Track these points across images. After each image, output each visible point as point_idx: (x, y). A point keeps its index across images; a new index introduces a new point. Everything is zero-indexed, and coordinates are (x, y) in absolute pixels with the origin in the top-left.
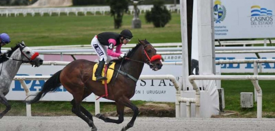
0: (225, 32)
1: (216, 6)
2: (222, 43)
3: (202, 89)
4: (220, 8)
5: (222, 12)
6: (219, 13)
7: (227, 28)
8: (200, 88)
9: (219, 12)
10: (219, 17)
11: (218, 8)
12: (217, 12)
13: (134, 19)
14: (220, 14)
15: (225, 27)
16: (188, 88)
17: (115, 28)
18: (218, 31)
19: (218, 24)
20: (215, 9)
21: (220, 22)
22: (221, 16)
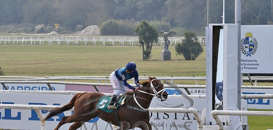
0: (255, 66)
1: (247, 38)
2: (252, 78)
3: (226, 124)
5: (253, 46)
7: (258, 63)
8: (224, 123)
9: (250, 45)
10: (250, 50)
11: (250, 41)
12: (247, 45)
13: (163, 51)
14: (251, 47)
15: (256, 61)
16: (211, 123)
17: (144, 60)
18: (248, 64)
19: (249, 58)
20: (246, 42)
21: (250, 56)
22: (252, 49)
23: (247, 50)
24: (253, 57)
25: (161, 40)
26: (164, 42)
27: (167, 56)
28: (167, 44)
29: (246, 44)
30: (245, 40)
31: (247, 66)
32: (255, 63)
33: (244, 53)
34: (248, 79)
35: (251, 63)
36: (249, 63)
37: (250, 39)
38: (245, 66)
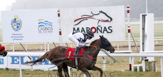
0: (21, 38)
1: (15, 19)
4: (18, 21)
7: (23, 35)
9: (17, 24)
10: (18, 27)
12: (16, 24)
14: (18, 25)
15: (22, 34)
18: (17, 37)
19: (17, 33)
20: (15, 22)
21: (18, 31)
22: (19, 27)
23: (16, 27)
24: (19, 32)
29: (15, 23)
30: (14, 20)
31: (16, 38)
32: (21, 36)
33: (14, 29)
37: (17, 20)
38: (15, 38)
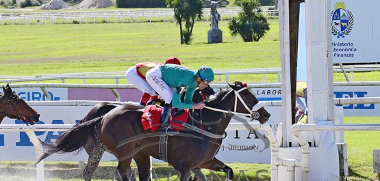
0: (351, 52)
1: (338, 11)
3: (313, 144)
4: (344, 15)
5: (347, 21)
6: (342, 21)
7: (354, 47)
10: (343, 28)
11: (341, 14)
12: (338, 22)
14: (344, 24)
15: (352, 44)
16: (290, 143)
17: (182, 43)
18: (341, 50)
19: (341, 40)
20: (337, 16)
21: (343, 37)
22: (345, 27)
23: (339, 28)
24: (347, 39)
25: (207, 12)
26: (212, 16)
27: (217, 37)
28: (216, 19)
29: (337, 19)
30: (335, 13)
31: (339, 53)
32: (351, 47)
33: (334, 32)
34: (341, 70)
35: (345, 47)
36: (342, 47)
37: (342, 12)
38: (336, 52)
